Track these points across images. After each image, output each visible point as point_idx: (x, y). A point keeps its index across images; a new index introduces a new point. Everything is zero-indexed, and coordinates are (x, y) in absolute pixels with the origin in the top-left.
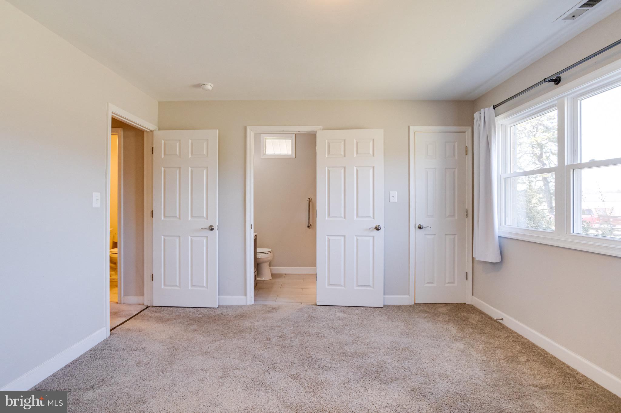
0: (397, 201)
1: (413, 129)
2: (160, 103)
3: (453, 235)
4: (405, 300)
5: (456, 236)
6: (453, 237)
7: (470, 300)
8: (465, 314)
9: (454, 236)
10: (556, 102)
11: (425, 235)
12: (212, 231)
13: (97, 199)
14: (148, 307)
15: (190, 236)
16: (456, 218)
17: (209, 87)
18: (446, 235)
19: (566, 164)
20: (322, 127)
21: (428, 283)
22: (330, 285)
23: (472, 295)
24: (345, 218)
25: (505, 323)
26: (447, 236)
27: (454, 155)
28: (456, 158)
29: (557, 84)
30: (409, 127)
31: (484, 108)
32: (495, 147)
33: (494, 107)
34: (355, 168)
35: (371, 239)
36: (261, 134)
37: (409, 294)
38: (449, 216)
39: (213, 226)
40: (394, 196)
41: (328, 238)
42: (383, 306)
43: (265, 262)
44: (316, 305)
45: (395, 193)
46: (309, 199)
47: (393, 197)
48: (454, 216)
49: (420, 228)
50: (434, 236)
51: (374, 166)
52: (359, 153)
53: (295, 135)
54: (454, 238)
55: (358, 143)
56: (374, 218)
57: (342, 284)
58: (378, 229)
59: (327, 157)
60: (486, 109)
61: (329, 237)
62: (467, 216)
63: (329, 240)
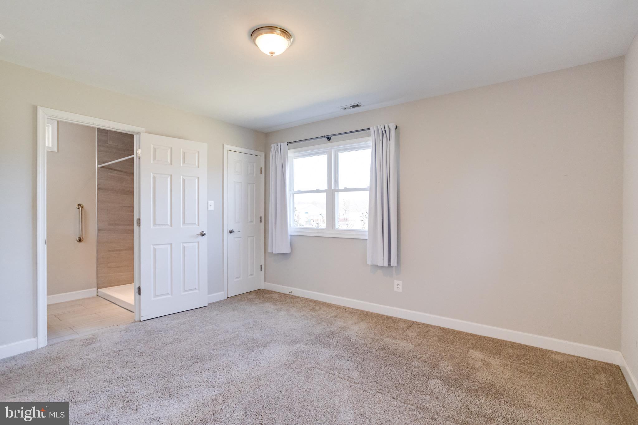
0: (213, 208)
1: (227, 147)
3: (252, 237)
4: (220, 296)
5: (255, 238)
7: (263, 286)
8: (268, 295)
10: (327, 150)
11: (234, 238)
18: (248, 237)
19: (333, 189)
20: (144, 130)
21: (237, 278)
22: (154, 296)
23: (265, 282)
24: (171, 226)
25: (294, 294)
28: (255, 175)
29: (329, 140)
30: (223, 145)
31: (281, 142)
33: (288, 143)
34: (181, 177)
35: (197, 244)
37: (223, 290)
38: (249, 222)
42: (207, 305)
44: (141, 321)
45: (212, 202)
46: (79, 205)
47: (211, 205)
48: (253, 222)
49: (231, 232)
50: (241, 238)
52: (185, 162)
53: (58, 122)
54: (253, 239)
55: (184, 153)
56: (198, 225)
57: (170, 292)
58: (203, 235)
59: (152, 163)
60: (282, 144)
61: (155, 247)
62: (261, 221)
63: (155, 249)
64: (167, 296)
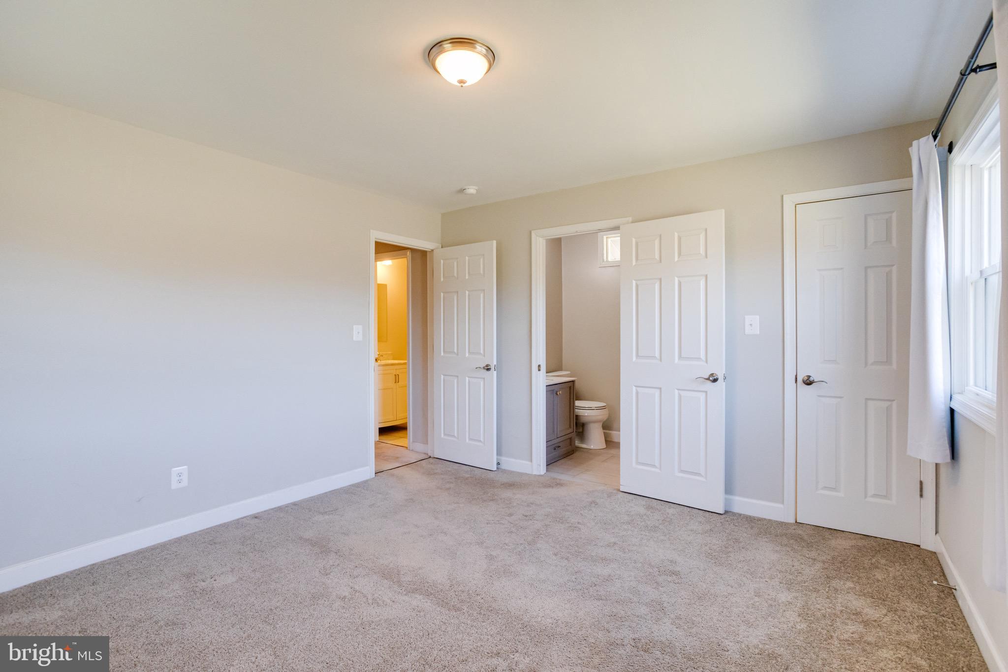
0: (758, 332)
1: (789, 201)
2: (443, 215)
3: (886, 401)
4: (774, 511)
5: (894, 404)
6: (887, 404)
7: (929, 542)
9: (889, 403)
11: (819, 396)
12: (487, 372)
13: (358, 333)
14: (430, 457)
15: (468, 377)
16: (894, 366)
17: (472, 190)
18: (868, 399)
20: (630, 219)
21: (826, 488)
22: (638, 463)
23: (937, 532)
24: (660, 360)
26: (870, 403)
27: (889, 239)
28: (894, 244)
30: (784, 197)
32: (938, 218)
33: (935, 134)
34: (678, 280)
35: (702, 395)
36: (597, 232)
37: (783, 502)
38: (875, 363)
39: (490, 365)
40: (752, 324)
41: (637, 390)
42: (722, 512)
43: (594, 422)
44: (619, 490)
45: (755, 319)
48: (888, 361)
49: (808, 382)
50: (839, 399)
51: (706, 274)
52: (682, 254)
54: (889, 410)
55: (680, 238)
56: (707, 362)
57: (657, 464)
58: (712, 380)
59: (635, 265)
63: (638, 392)
64: (653, 469)
